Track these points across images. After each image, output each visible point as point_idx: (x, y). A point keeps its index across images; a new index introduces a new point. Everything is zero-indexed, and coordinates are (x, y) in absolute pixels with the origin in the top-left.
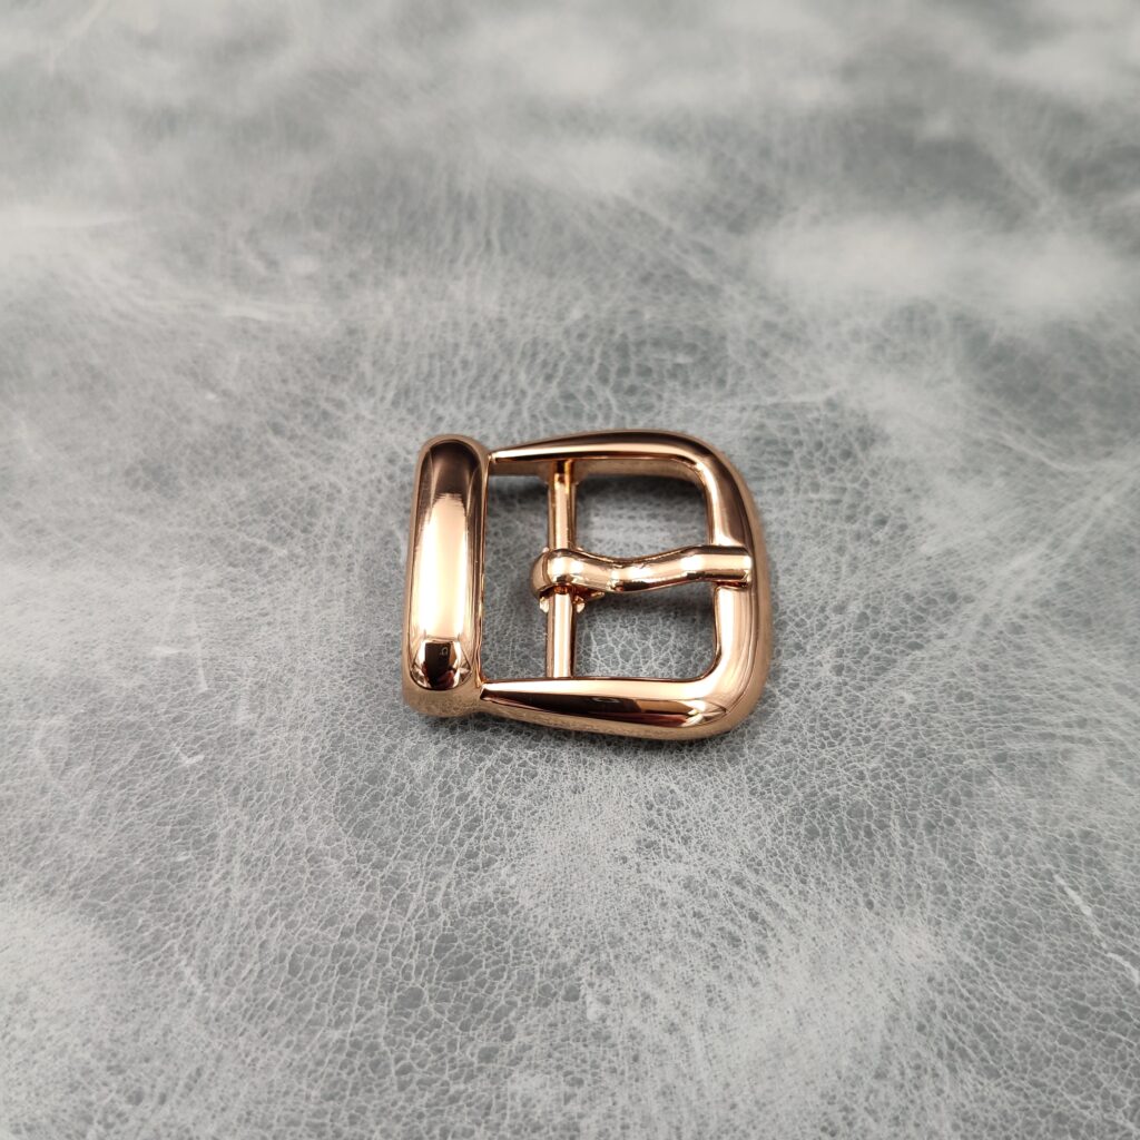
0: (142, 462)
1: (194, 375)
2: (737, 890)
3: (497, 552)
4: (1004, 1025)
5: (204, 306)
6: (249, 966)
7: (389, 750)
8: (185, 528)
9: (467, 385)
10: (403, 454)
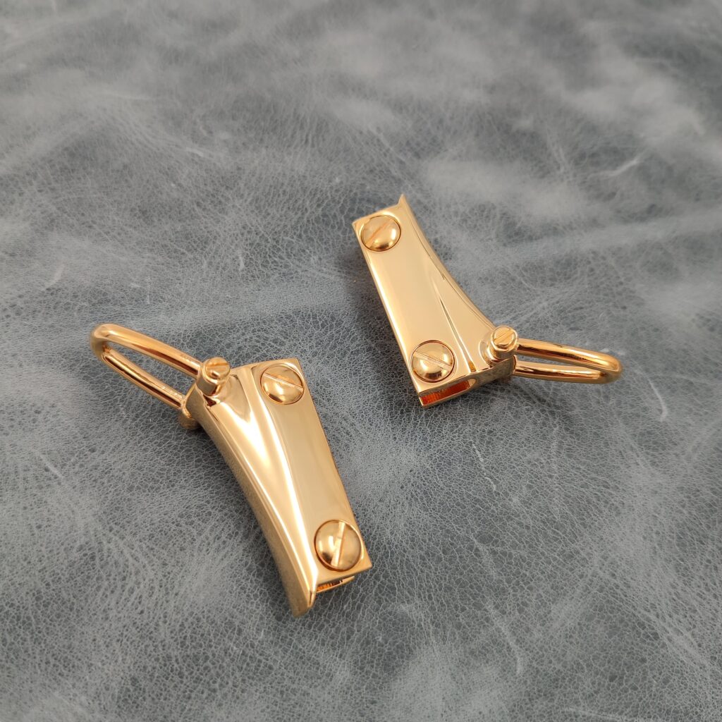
0: (139, 206)
1: (168, 175)
2: (344, 422)
3: (280, 274)
4: (435, 493)
5: (177, 146)
6: (146, 412)
7: (218, 342)
8: (152, 238)
9: (283, 202)
10: (250, 226)
